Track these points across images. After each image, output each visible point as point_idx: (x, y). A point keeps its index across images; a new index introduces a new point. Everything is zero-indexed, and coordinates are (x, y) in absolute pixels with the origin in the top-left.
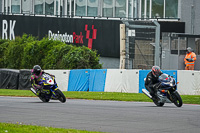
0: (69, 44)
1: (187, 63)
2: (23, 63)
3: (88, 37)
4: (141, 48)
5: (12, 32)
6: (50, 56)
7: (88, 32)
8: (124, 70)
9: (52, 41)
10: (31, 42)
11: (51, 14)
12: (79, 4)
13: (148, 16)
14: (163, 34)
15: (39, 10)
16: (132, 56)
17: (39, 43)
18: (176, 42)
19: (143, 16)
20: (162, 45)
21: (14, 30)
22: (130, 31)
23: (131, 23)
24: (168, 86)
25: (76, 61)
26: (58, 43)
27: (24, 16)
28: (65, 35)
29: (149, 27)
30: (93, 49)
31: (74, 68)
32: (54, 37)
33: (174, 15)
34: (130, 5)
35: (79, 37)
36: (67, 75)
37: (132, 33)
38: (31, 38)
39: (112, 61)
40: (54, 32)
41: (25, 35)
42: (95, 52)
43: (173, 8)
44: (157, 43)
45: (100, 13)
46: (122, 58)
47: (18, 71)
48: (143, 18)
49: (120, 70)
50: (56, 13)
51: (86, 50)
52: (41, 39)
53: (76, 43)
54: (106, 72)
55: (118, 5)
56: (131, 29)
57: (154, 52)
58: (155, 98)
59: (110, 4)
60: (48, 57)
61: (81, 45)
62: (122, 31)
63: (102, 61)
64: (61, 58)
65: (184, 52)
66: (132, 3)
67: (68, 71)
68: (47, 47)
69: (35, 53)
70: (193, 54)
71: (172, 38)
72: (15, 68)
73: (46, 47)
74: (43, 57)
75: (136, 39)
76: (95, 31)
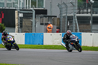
1: (48, 29)
4: (26, 22)
8: (17, 33)
13: (29, 7)
14: (37, 15)
16: (21, 27)
18: (43, 19)
19: (26, 7)
20: (36, 21)
22: (20, 14)
23: (20, 10)
29: (29, 12)
30: (2, 23)
33: (42, 6)
34: (20, 1)
37: (21, 15)
39: (12, 29)
42: (3, 25)
43: (41, 2)
44: (33, 20)
45: (6, 5)
48: (26, 8)
49: (15, 33)
55: (14, 2)
56: (21, 13)
57: (32, 24)
58: (68, 48)
62: (16, 14)
65: (47, 24)
70: (51, 25)
71: (41, 17)
75: (23, 18)
76: (3, 14)
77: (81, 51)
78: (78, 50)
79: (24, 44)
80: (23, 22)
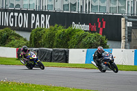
0: (86, 31)
2: (55, 44)
3: (99, 27)
4: (136, 34)
6: (73, 40)
7: (100, 23)
8: (124, 49)
9: (75, 29)
10: (60, 30)
12: (94, 4)
15: (66, 8)
17: (66, 30)
21: (49, 21)
24: (109, 59)
25: (91, 43)
26: (79, 31)
27: (55, 12)
28: (84, 25)
30: (103, 35)
31: (90, 48)
32: (76, 26)
35: (93, 27)
36: (85, 52)
37: (129, 24)
38: (61, 27)
40: (76, 23)
41: (56, 25)
42: (104, 37)
45: (108, 10)
46: (123, 41)
47: (51, 50)
50: (78, 10)
51: (98, 36)
52: (67, 27)
53: (91, 31)
54: (111, 51)
55: (120, 5)
59: (115, 4)
60: (72, 40)
61: (94, 32)
62: (123, 23)
63: (109, 43)
64: (81, 41)
66: (130, 3)
67: (85, 50)
69: (63, 37)
72: (49, 47)
73: (71, 33)
74: (69, 40)
75: (132, 28)
76: (104, 22)
77: (117, 72)
78: (114, 71)
79: (133, 64)
80: (132, 34)
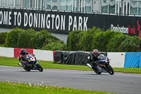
0: (125, 34)
2: (93, 47)
3: (139, 29)
5: (85, 25)
6: (112, 42)
7: (139, 26)
9: (113, 32)
10: (98, 33)
11: (113, 13)
12: (133, 6)
15: (104, 10)
17: (104, 33)
21: (87, 24)
25: (130, 46)
26: (118, 33)
27: (94, 14)
28: (123, 28)
31: (128, 51)
35: (132, 29)
36: (124, 56)
38: (99, 29)
40: (115, 25)
41: (94, 28)
47: (89, 53)
50: (117, 12)
51: (137, 39)
52: (105, 30)
60: (110, 43)
61: (134, 35)
64: (119, 44)
67: (124, 53)
68: (110, 36)
69: (101, 40)
74: (107, 43)
